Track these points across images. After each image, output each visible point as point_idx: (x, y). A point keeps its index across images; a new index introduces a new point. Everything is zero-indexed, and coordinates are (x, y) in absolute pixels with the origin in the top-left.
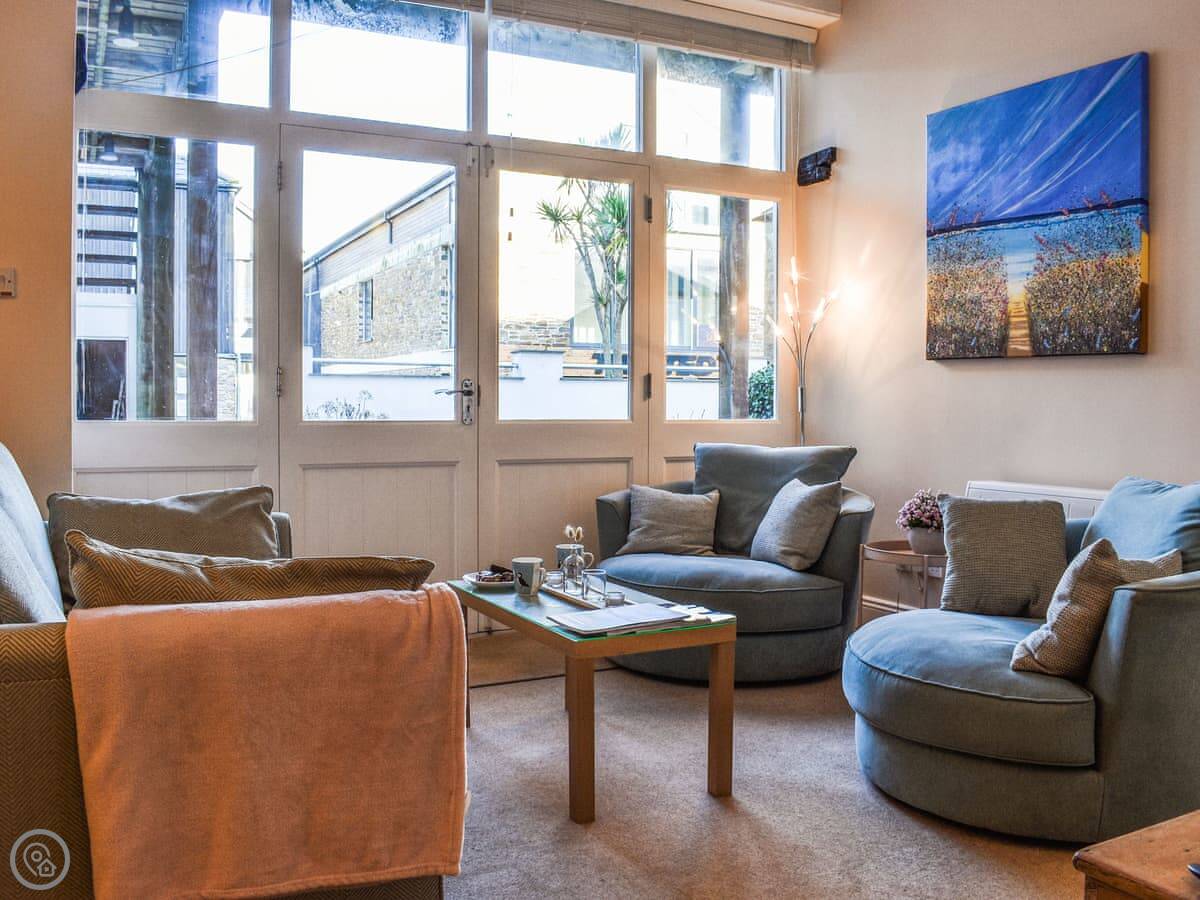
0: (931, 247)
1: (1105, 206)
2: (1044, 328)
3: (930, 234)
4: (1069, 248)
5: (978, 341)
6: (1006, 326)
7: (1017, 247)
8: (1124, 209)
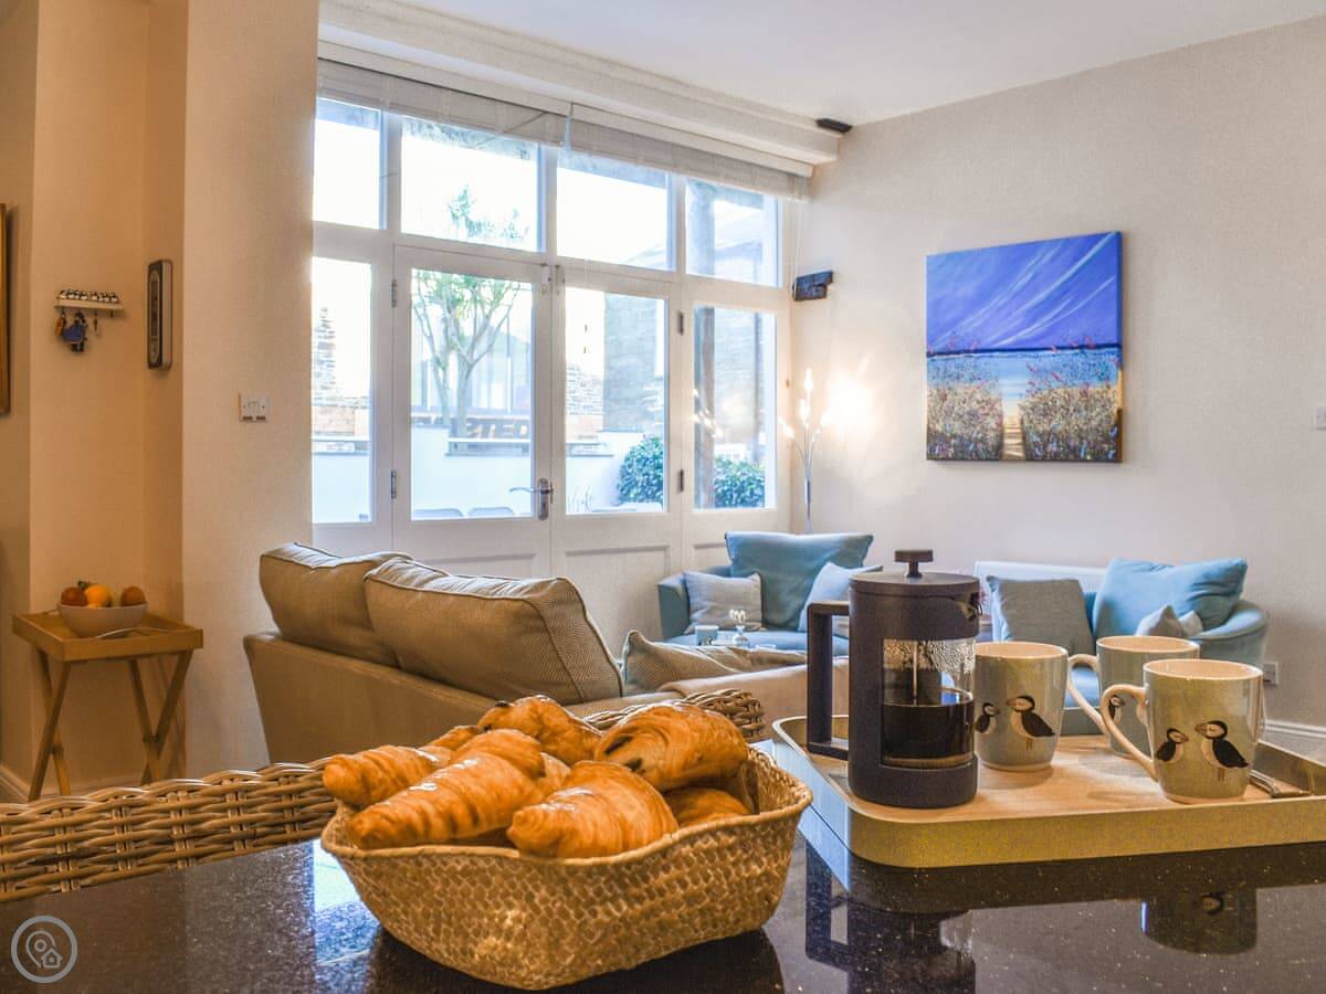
0: (931, 367)
1: (1088, 347)
2: (1035, 438)
3: (929, 355)
4: (1057, 378)
5: (975, 446)
6: (1001, 436)
7: (1011, 373)
8: (1103, 351)
